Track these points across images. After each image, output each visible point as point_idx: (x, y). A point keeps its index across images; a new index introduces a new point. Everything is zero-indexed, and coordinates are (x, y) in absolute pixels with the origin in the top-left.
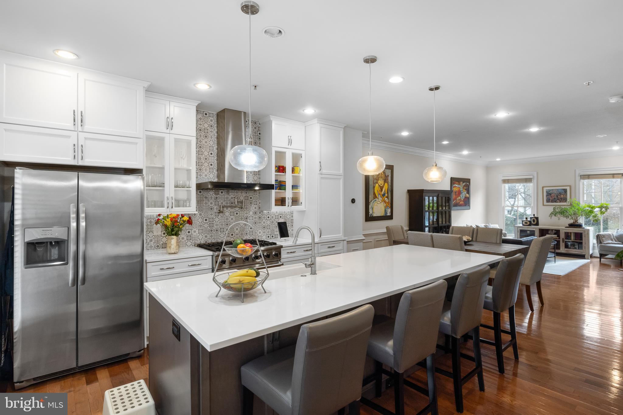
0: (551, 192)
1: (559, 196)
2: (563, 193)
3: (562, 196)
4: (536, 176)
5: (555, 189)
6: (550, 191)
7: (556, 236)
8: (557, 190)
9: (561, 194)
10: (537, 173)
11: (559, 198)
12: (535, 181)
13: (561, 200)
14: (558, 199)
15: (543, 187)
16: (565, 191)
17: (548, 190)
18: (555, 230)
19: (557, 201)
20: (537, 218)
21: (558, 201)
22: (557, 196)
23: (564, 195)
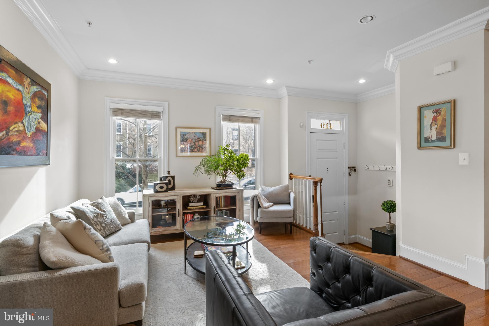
0: (187, 136)
1: (197, 143)
2: (201, 139)
3: (200, 143)
4: (167, 109)
5: (193, 132)
6: (185, 135)
7: (202, 204)
8: (195, 133)
9: (199, 140)
10: (169, 104)
11: (197, 146)
12: (165, 116)
13: (199, 148)
14: (196, 148)
15: (177, 128)
16: (204, 134)
17: (183, 133)
18: (200, 195)
19: (194, 151)
20: (173, 177)
21: (196, 150)
22: (195, 143)
23: (202, 142)
